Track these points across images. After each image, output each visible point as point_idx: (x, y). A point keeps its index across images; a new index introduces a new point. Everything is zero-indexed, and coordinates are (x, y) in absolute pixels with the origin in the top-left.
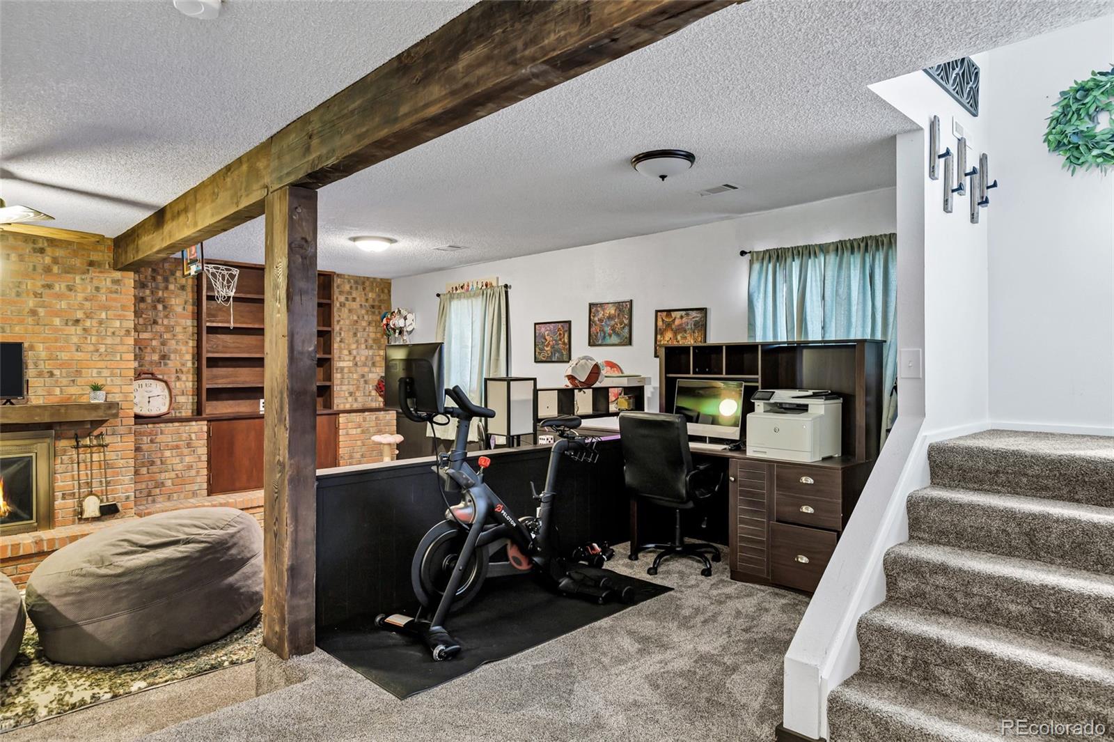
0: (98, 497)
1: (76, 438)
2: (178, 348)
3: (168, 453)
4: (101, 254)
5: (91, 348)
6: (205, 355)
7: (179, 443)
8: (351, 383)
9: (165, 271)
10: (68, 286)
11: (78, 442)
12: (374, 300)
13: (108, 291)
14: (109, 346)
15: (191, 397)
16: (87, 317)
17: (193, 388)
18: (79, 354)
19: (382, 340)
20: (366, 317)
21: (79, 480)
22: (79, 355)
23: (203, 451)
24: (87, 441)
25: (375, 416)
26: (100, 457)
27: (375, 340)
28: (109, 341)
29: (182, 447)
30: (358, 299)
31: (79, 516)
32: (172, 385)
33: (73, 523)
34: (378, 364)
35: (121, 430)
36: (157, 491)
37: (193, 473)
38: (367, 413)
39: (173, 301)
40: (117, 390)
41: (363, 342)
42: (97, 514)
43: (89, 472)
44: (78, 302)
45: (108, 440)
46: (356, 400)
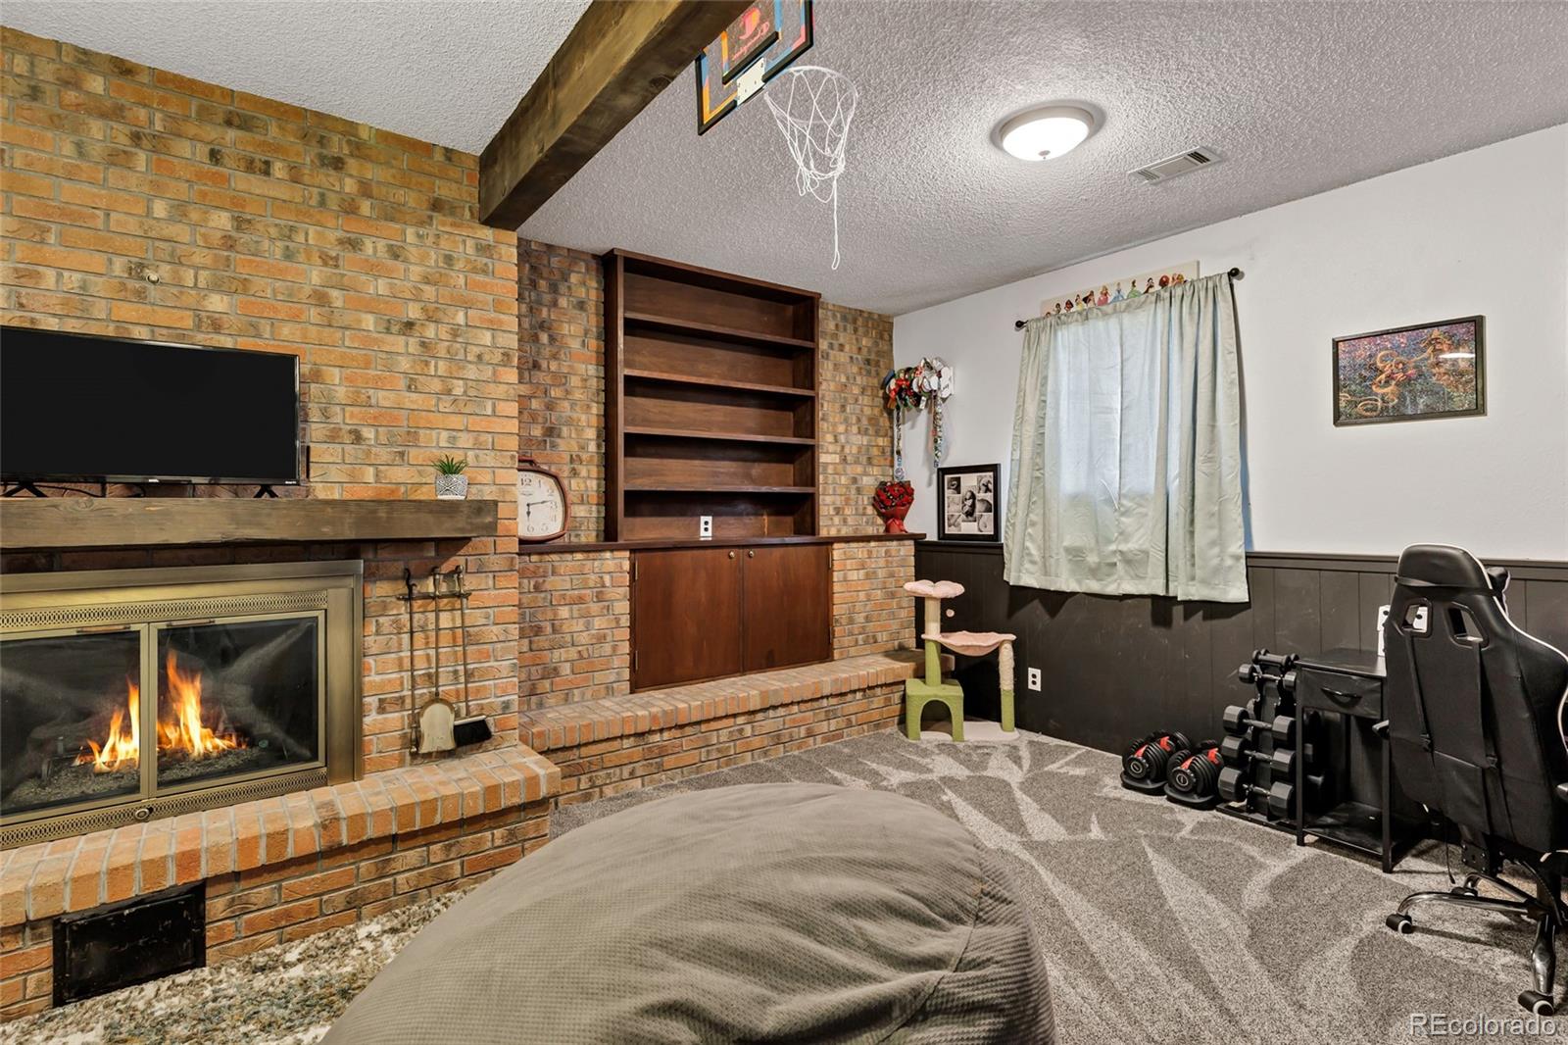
0: (449, 704)
1: (408, 577)
2: (575, 415)
3: (564, 612)
4: (454, 186)
5: (436, 385)
6: (622, 429)
7: (583, 592)
8: (838, 492)
9: (551, 272)
10: (390, 248)
11: (410, 588)
12: (869, 351)
13: (469, 266)
14: (470, 383)
15: (594, 508)
16: (429, 319)
17: (598, 491)
18: (414, 396)
19: (881, 420)
20: (858, 379)
21: (412, 670)
22: (413, 400)
23: (623, 607)
24: (429, 586)
25: (884, 549)
26: (453, 620)
27: (872, 420)
28: (471, 372)
29: (588, 599)
30: (847, 348)
31: (413, 746)
32: (565, 483)
33: (401, 763)
34: (875, 462)
35: (495, 562)
36: (547, 684)
37: (607, 648)
38: (873, 544)
39: (565, 329)
40: (487, 478)
41: (854, 421)
42: (450, 745)
43: (432, 652)
44: (409, 285)
45: (469, 583)
46: (845, 521)
